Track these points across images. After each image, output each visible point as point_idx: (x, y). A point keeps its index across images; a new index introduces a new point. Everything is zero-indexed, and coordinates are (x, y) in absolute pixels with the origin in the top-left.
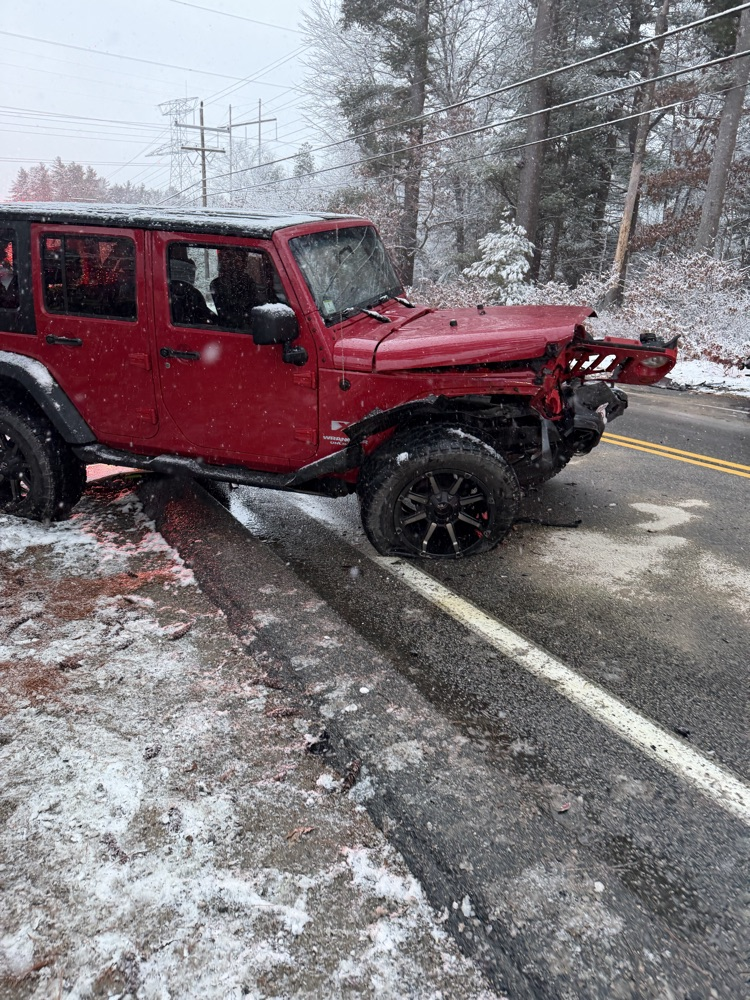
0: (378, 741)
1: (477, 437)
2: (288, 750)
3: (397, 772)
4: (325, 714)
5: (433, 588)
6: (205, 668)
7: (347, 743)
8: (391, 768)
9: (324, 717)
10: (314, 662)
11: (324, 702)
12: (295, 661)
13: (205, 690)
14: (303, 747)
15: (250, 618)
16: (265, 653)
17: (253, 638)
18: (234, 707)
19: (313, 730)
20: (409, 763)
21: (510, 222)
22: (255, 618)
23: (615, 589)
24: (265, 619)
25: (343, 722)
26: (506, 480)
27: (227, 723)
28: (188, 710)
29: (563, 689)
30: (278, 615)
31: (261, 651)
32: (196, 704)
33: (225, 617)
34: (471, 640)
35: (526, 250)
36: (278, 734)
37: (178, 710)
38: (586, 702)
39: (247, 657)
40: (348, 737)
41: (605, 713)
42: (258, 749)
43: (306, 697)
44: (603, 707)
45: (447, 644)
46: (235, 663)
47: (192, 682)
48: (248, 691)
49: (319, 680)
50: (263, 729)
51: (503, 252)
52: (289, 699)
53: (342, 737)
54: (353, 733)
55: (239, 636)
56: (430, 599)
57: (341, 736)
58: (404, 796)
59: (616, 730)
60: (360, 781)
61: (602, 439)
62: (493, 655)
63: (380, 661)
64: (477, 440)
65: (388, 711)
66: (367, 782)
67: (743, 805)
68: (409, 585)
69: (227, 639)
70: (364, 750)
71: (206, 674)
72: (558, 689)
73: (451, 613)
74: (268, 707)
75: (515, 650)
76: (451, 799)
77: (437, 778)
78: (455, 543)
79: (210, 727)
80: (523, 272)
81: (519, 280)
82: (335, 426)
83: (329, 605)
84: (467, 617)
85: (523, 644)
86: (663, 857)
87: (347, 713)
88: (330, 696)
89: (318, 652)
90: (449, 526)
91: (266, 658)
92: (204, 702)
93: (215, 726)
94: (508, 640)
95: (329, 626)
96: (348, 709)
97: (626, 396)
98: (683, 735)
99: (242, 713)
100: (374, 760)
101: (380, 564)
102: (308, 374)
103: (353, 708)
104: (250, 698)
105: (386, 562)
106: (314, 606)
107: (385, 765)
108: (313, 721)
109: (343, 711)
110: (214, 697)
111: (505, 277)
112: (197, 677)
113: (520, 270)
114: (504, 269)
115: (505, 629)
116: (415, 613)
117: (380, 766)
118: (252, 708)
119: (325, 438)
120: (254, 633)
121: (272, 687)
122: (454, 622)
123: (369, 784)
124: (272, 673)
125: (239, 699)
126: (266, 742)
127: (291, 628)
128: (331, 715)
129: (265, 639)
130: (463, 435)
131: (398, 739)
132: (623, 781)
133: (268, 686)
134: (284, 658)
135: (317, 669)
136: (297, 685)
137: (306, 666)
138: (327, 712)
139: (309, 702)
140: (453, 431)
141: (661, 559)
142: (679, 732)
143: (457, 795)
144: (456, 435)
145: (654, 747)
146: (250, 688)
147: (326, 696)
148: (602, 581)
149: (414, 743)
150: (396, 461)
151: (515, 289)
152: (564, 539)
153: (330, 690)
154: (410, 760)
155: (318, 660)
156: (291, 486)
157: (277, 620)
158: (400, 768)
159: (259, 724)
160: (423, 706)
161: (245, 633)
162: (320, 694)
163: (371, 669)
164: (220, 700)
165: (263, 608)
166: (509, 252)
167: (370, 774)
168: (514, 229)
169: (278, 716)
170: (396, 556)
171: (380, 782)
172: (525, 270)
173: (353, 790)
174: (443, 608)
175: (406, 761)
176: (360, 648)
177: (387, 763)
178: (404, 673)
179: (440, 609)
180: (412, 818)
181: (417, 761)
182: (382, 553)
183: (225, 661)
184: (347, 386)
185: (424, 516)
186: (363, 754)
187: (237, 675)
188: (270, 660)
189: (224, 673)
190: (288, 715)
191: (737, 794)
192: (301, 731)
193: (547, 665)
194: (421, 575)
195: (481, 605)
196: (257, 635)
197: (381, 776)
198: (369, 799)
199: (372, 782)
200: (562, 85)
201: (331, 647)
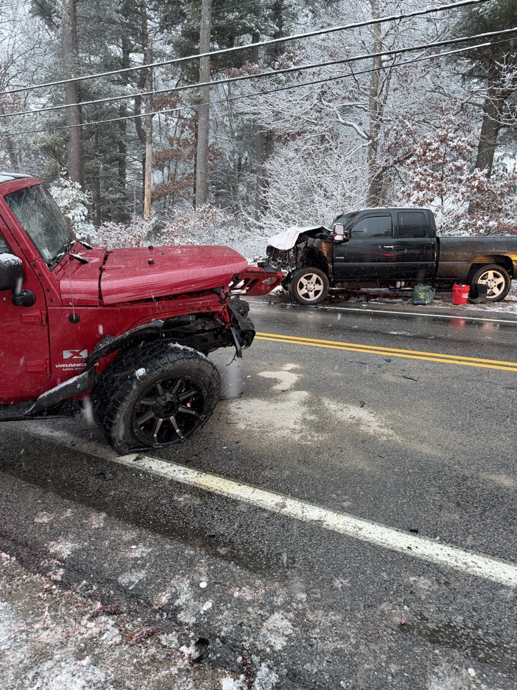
0: (250, 626)
1: (192, 347)
2: (174, 670)
3: (285, 649)
4: (187, 621)
5: (182, 472)
6: (29, 620)
7: (224, 640)
8: (278, 647)
9: (187, 624)
10: (142, 575)
11: (178, 609)
12: (123, 580)
13: (48, 644)
14: (186, 662)
15: (46, 552)
16: (84, 582)
17: (61, 571)
18: (89, 648)
19: (184, 640)
20: (286, 636)
21: (68, 179)
22: (52, 551)
23: (297, 437)
24: (64, 548)
25: (208, 622)
26: (213, 375)
27: (97, 671)
28: (46, 674)
29: (328, 525)
30: (73, 541)
31: (79, 582)
32: (49, 664)
33: (14, 559)
34: (243, 508)
35: (83, 199)
36: (153, 659)
37: (34, 678)
38: (348, 529)
39: (66, 593)
40: (223, 634)
41: (362, 533)
42: (146, 682)
43: (156, 612)
44: (360, 529)
45: (228, 518)
46: (58, 603)
47: (27, 641)
48: (93, 628)
49: (159, 591)
50: (135, 660)
51: (66, 201)
52: (139, 619)
53: (216, 637)
54: (225, 629)
55: (44, 574)
56: (187, 482)
57: (214, 636)
58: (305, 667)
59: (380, 544)
60: (258, 670)
61: (255, 337)
62: (266, 515)
63: (192, 552)
64: (192, 349)
65: (235, 596)
66: (264, 669)
67: (481, 568)
68: (162, 475)
69: (31, 581)
70: (245, 641)
71: (37, 626)
72: (324, 526)
73: (211, 490)
74: (126, 636)
75: (276, 505)
76: (337, 652)
77: (315, 638)
78: (178, 431)
79: (84, 683)
80: (84, 215)
81: (82, 220)
82: (67, 354)
83: (110, 515)
84: (225, 489)
85: (278, 499)
86: (477, 628)
87: (206, 613)
88: (178, 602)
89: (136, 565)
90: (172, 418)
91: (88, 587)
92: (57, 657)
93: (88, 679)
94: (267, 499)
95: (129, 536)
96: (205, 608)
97: (248, 303)
98: (414, 532)
99: (103, 653)
100: (260, 646)
101: (124, 463)
102: (37, 313)
103: (208, 605)
104: (101, 634)
105: (129, 459)
106: (97, 520)
107: (271, 647)
108: (177, 631)
109: (202, 612)
110: (62, 648)
111: (71, 218)
112: (28, 633)
113: (82, 214)
114: (69, 212)
115: (257, 490)
116: (185, 499)
117: (268, 650)
118: (110, 643)
119: (57, 366)
120: (59, 567)
121: (115, 614)
122: (219, 496)
123: (267, 670)
124: (105, 600)
125: (91, 639)
126: (148, 672)
127: (95, 549)
128: (193, 620)
129: (75, 569)
130: (182, 347)
131: (264, 619)
132: (415, 581)
133: (109, 614)
134: (108, 581)
135: (149, 581)
136: (139, 603)
137: (137, 581)
138: (186, 618)
139: (162, 615)
140: (172, 345)
141: (304, 409)
142: (412, 531)
143: (339, 646)
144: (176, 348)
145: (409, 548)
146: (92, 624)
147: (176, 604)
148: (286, 433)
149: (277, 616)
150: (136, 377)
151: (80, 226)
152: (239, 408)
153: (175, 596)
154: (286, 633)
155: (144, 572)
156: (32, 415)
157: (77, 546)
158: (285, 644)
159: (127, 657)
160: (254, 579)
161: (49, 569)
162: (169, 604)
163: (191, 562)
164: (71, 648)
165: (55, 537)
166: (71, 200)
167: (262, 660)
168: (71, 184)
169: (141, 641)
170: (132, 453)
171: (277, 664)
172: (86, 213)
173: (257, 681)
174: (203, 488)
175: (283, 635)
176: (168, 547)
177: (272, 644)
178: (217, 555)
179: (201, 489)
180: (324, 684)
181: (290, 631)
182: (121, 454)
183: (47, 605)
184: (77, 320)
185: (153, 415)
186: (247, 645)
187: (70, 615)
188: (95, 588)
189: (54, 618)
190: (150, 635)
191: (473, 562)
192: (173, 646)
193: (304, 509)
194: (165, 464)
195: (228, 476)
196: (64, 567)
197: (275, 659)
198: (277, 683)
199: (268, 666)
200: (88, 86)
201: (145, 555)
